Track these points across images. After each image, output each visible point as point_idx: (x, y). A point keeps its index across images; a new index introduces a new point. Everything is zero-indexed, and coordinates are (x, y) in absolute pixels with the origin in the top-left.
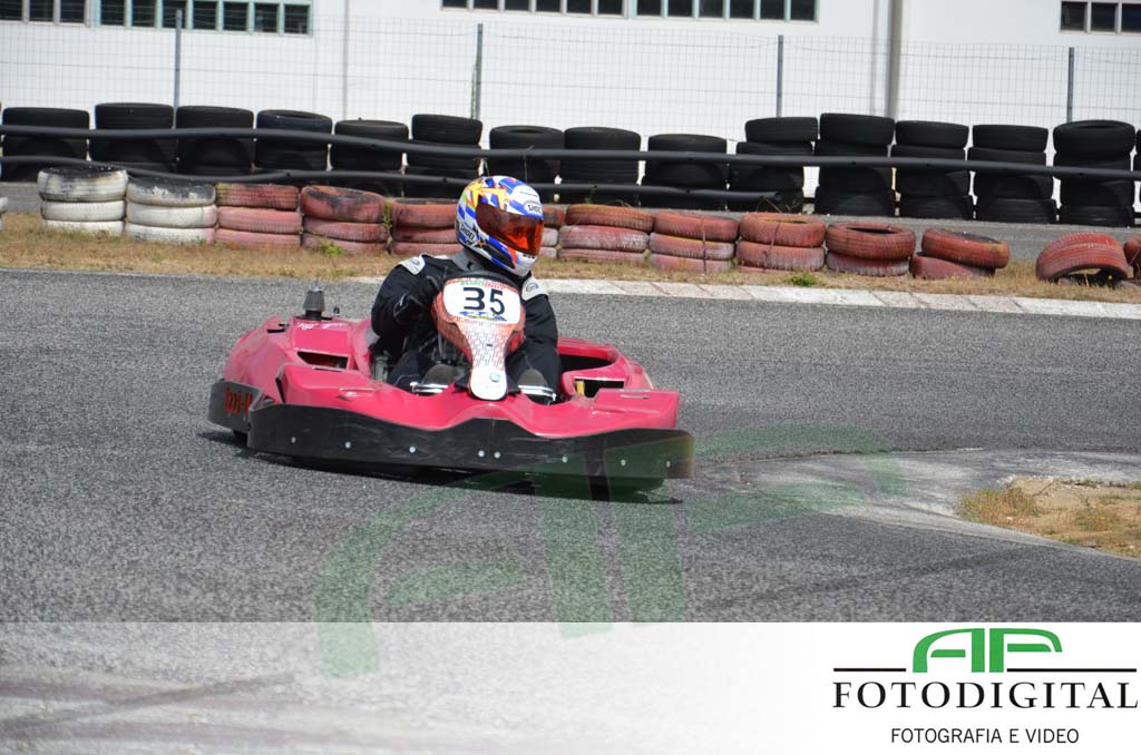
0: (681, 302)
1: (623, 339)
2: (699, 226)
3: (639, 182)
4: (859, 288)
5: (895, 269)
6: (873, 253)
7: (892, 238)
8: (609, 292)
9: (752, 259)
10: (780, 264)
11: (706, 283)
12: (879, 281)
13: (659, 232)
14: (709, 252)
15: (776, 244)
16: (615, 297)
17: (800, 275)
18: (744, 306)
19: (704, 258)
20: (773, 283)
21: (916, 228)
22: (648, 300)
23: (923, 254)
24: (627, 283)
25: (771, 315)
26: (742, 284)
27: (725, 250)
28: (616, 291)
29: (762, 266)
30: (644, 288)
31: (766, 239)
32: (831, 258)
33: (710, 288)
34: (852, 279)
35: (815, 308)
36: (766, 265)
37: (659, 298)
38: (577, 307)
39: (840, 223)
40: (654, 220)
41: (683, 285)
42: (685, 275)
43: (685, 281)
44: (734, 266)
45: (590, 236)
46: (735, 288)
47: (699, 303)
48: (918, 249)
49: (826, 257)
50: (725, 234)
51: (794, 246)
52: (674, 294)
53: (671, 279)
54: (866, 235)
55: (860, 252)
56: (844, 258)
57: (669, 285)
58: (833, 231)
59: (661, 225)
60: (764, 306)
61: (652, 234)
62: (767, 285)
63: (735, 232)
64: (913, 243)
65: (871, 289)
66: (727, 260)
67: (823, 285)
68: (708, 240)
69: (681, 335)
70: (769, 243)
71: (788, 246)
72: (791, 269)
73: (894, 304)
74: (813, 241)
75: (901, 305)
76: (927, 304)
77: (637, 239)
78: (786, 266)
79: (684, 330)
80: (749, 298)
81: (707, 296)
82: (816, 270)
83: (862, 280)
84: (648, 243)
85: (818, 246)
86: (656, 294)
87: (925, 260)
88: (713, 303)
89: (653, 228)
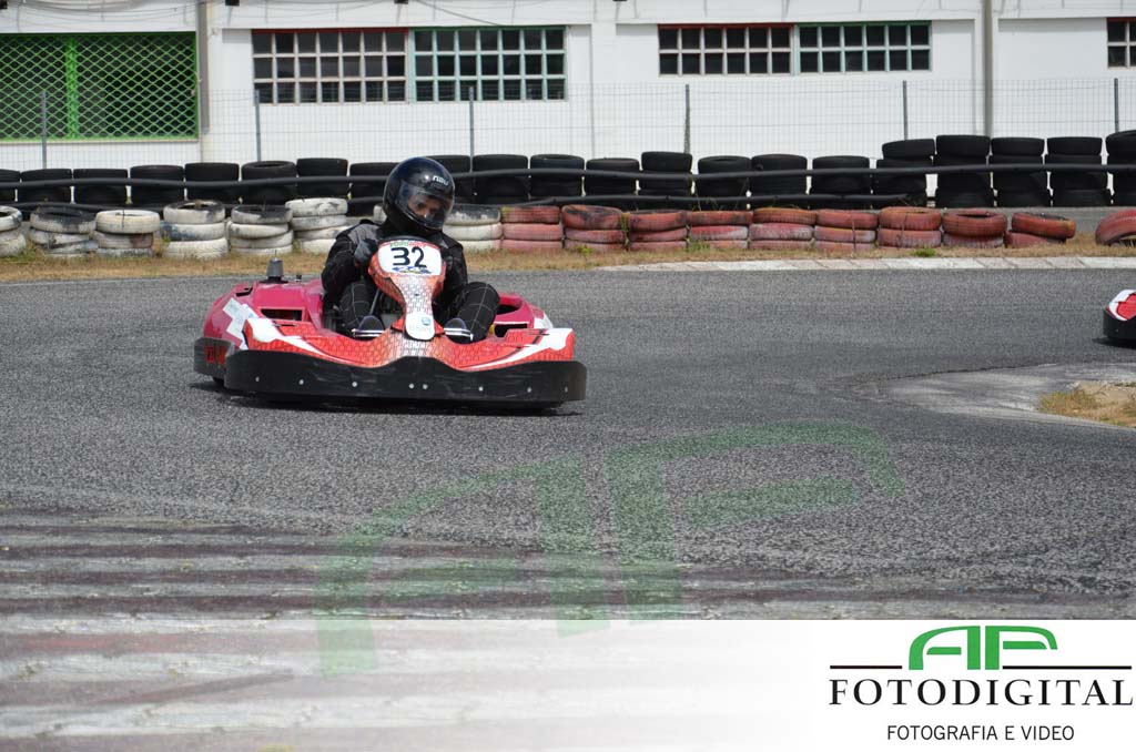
0: (838, 273)
1: (795, 301)
2: (849, 220)
3: (807, 192)
4: (966, 256)
5: (993, 243)
6: (976, 232)
7: (990, 220)
8: (784, 268)
9: (889, 241)
10: (909, 243)
11: (855, 258)
12: (980, 251)
13: (821, 225)
14: (858, 238)
15: (906, 229)
16: (789, 271)
17: (923, 250)
18: (882, 273)
19: (854, 242)
20: (904, 256)
21: (1008, 214)
22: (813, 272)
23: (1014, 231)
24: (798, 262)
25: (902, 278)
26: (881, 257)
27: (869, 235)
28: (789, 268)
29: (897, 246)
30: (809, 264)
31: (898, 226)
32: (946, 237)
33: (857, 262)
34: (962, 250)
35: (933, 272)
36: (899, 243)
37: (821, 271)
38: (761, 280)
39: (952, 214)
40: (817, 217)
41: (838, 261)
42: (839, 254)
43: (839, 258)
44: (876, 246)
45: (770, 230)
46: (876, 261)
47: (850, 272)
48: (1009, 227)
49: (942, 237)
50: (869, 224)
51: (919, 230)
52: (831, 267)
53: (829, 257)
54: (971, 219)
55: (966, 232)
56: (955, 236)
57: (829, 261)
58: (946, 217)
59: (822, 220)
60: (896, 272)
61: (816, 227)
62: (899, 257)
63: (875, 222)
64: (1005, 223)
65: (975, 257)
66: (871, 242)
67: (939, 256)
68: (856, 229)
69: (838, 296)
70: (900, 229)
71: (914, 229)
72: (917, 247)
73: (992, 267)
74: (932, 226)
75: (996, 267)
76: (1016, 266)
77: (805, 231)
78: (915, 244)
79: (838, 292)
80: (886, 267)
81: (855, 268)
82: (935, 247)
83: (968, 252)
84: (813, 234)
85: (937, 229)
86: (819, 268)
87: (1014, 235)
88: (860, 272)
89: (815, 223)
